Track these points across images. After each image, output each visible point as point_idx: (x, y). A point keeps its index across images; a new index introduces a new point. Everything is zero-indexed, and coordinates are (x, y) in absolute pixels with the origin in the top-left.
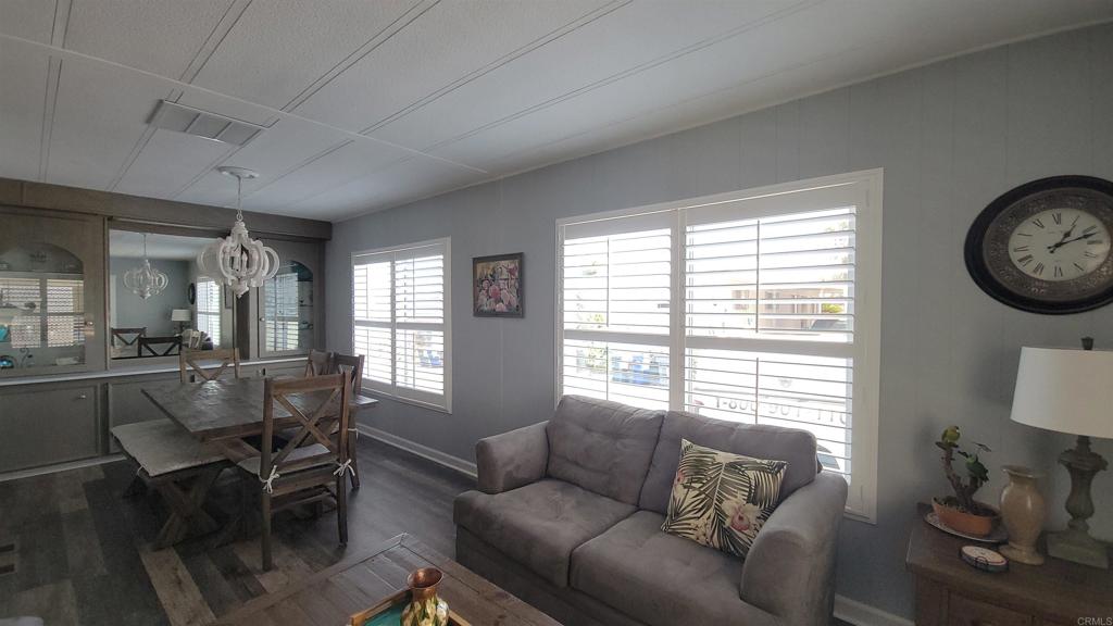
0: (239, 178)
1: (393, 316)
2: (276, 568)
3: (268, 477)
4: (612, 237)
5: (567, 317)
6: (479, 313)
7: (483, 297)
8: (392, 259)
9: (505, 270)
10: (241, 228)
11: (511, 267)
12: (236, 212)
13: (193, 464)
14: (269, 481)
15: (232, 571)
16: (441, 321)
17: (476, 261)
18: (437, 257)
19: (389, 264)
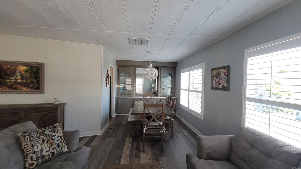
0: (151, 54)
1: (189, 88)
2: (145, 152)
3: (144, 128)
4: (274, 54)
5: (248, 92)
6: (212, 88)
7: (214, 83)
8: (189, 71)
9: (222, 72)
10: (151, 66)
11: (224, 71)
12: (150, 62)
13: (136, 120)
14: (144, 129)
15: (138, 149)
16: (201, 90)
17: (212, 70)
18: (200, 69)
19: (188, 72)
